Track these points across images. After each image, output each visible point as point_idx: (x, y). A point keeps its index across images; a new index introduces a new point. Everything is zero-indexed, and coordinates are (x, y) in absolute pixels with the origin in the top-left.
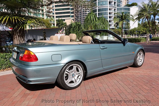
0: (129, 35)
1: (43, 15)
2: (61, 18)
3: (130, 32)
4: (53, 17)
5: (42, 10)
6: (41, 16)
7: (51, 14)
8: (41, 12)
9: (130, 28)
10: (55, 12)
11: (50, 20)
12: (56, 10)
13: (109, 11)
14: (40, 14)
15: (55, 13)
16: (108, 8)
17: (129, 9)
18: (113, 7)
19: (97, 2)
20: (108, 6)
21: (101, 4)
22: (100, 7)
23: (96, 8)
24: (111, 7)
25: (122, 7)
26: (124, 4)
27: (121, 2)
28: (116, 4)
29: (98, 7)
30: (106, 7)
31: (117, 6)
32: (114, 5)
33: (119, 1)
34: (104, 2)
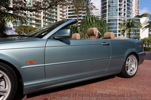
9: (140, 38)
13: (118, 22)
16: (117, 19)
17: (139, 20)
18: (123, 18)
19: (107, 13)
20: (117, 17)
21: (111, 15)
22: (110, 18)
23: (106, 18)
24: (120, 17)
25: (132, 18)
26: (134, 15)
27: (131, 13)
28: (126, 15)
29: (108, 18)
30: (115, 17)
31: (127, 17)
32: (124, 16)
33: (129, 13)
34: (114, 13)
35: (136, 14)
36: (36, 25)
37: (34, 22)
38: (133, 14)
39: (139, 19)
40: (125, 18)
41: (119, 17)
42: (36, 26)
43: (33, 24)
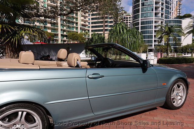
0: (180, 54)
1: (77, 28)
2: (96, 33)
3: (182, 49)
4: (89, 31)
5: (77, 23)
6: (75, 30)
7: (86, 28)
8: (75, 25)
9: (182, 45)
10: (91, 25)
11: (85, 34)
12: (92, 23)
14: (74, 27)
15: (91, 27)
16: (153, 21)
17: (180, 22)
18: (160, 19)
19: (140, 13)
20: (153, 19)
21: (145, 16)
22: (143, 19)
23: (139, 20)
24: (157, 19)
25: (171, 19)
26: (174, 16)
27: (170, 13)
28: (164, 16)
29: (141, 20)
30: (151, 19)
31: (165, 18)
32: (161, 17)
33: (168, 13)
34: (148, 14)
35: (176, 14)
36: (52, 29)
37: (49, 25)
38: (173, 14)
39: (181, 20)
40: (163, 20)
41: (155, 19)
42: (51, 31)
43: (48, 28)
